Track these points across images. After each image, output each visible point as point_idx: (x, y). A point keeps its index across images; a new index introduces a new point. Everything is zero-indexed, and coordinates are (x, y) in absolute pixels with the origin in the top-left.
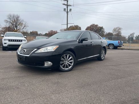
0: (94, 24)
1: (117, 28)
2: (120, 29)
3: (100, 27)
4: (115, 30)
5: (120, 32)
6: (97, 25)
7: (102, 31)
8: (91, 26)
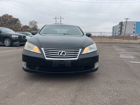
0: (8, 15)
1: (33, 22)
2: (36, 23)
3: (15, 18)
4: (31, 23)
5: (36, 25)
6: (11, 16)
7: (17, 23)
8: (3, 16)
